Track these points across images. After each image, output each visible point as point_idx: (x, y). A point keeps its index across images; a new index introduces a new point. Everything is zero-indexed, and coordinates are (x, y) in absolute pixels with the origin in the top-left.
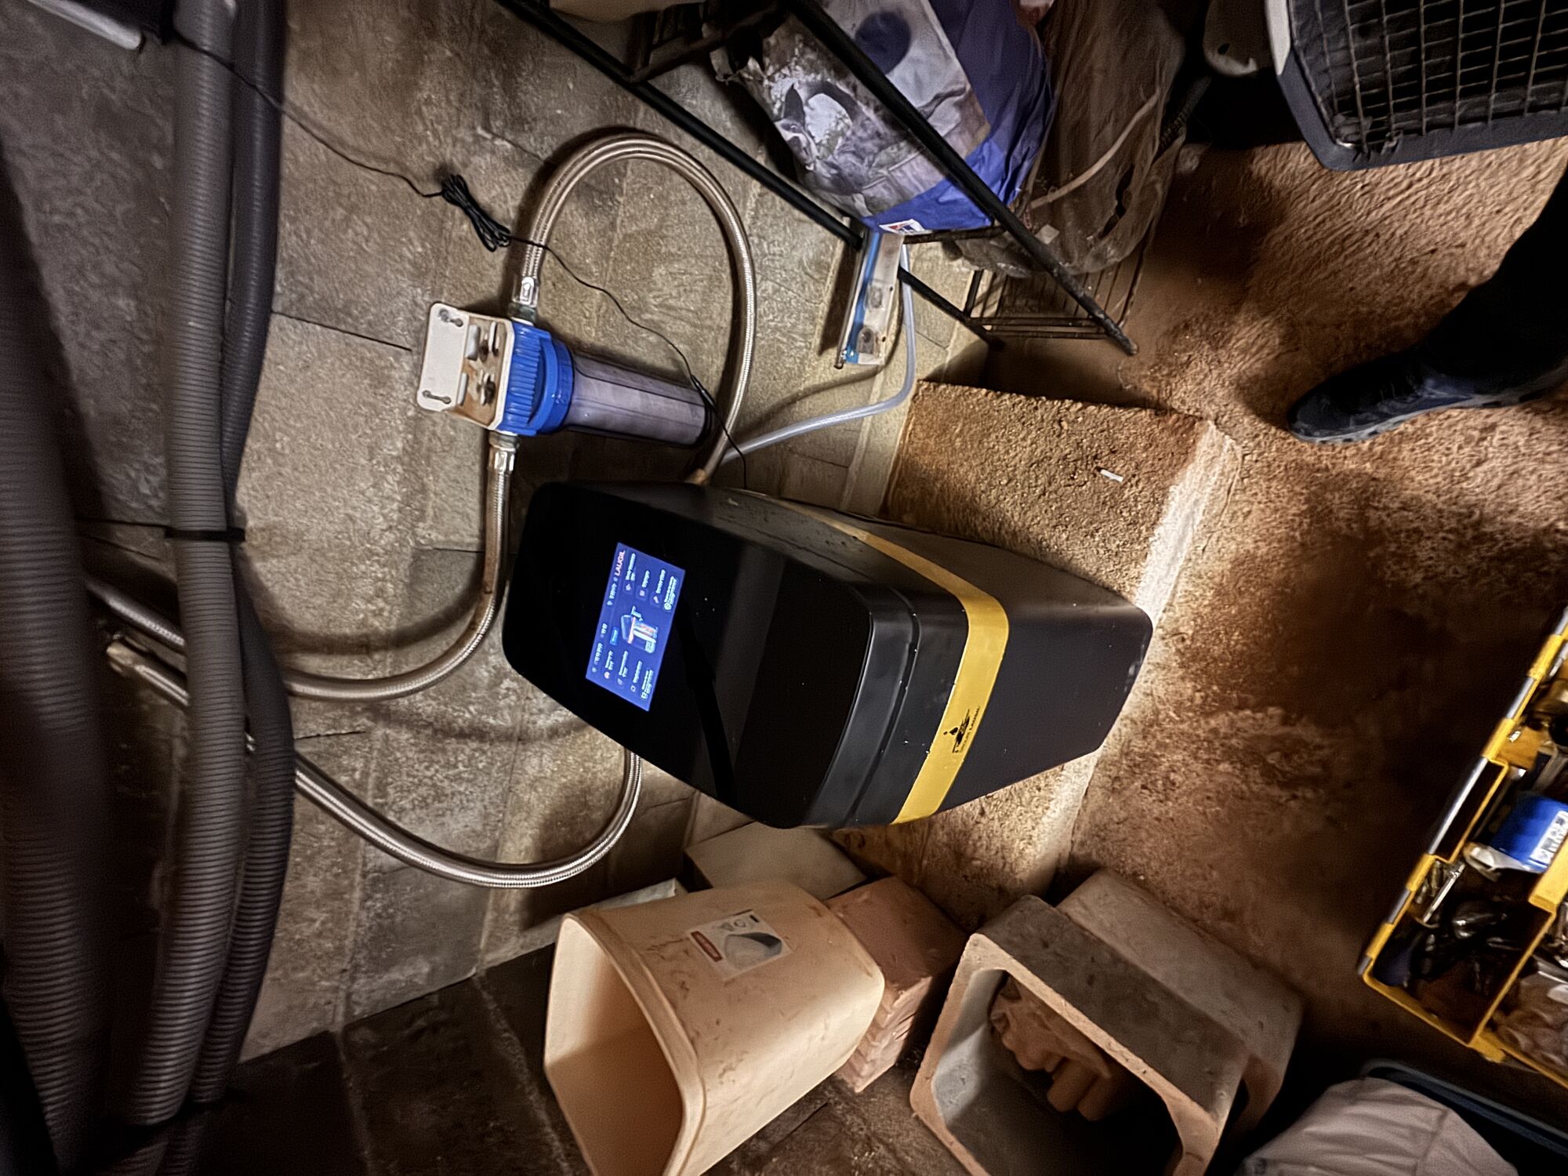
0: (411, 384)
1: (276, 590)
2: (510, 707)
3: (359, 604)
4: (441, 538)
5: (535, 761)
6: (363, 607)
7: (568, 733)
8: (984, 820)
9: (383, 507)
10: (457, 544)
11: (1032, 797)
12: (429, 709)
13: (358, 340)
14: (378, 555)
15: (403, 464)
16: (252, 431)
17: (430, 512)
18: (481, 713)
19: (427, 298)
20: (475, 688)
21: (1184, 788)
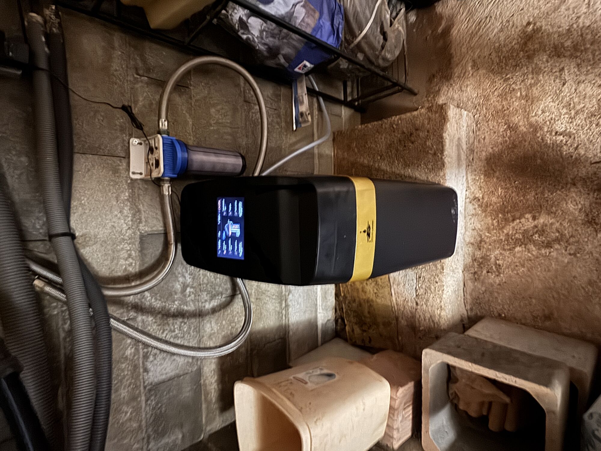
0: (127, 170)
1: (90, 260)
2: (192, 300)
3: (122, 262)
4: (150, 229)
5: (208, 325)
6: (124, 263)
7: (220, 310)
8: (419, 307)
9: (125, 220)
10: (156, 231)
11: (435, 288)
12: (159, 305)
13: (105, 157)
14: (126, 240)
15: (130, 202)
16: (73, 198)
17: (143, 219)
18: (180, 305)
19: (127, 137)
20: (176, 293)
21: (505, 265)
